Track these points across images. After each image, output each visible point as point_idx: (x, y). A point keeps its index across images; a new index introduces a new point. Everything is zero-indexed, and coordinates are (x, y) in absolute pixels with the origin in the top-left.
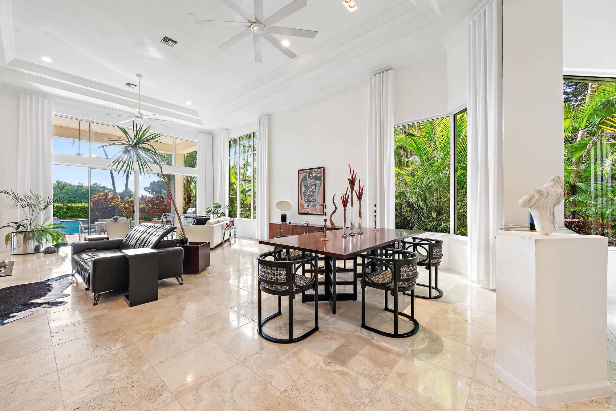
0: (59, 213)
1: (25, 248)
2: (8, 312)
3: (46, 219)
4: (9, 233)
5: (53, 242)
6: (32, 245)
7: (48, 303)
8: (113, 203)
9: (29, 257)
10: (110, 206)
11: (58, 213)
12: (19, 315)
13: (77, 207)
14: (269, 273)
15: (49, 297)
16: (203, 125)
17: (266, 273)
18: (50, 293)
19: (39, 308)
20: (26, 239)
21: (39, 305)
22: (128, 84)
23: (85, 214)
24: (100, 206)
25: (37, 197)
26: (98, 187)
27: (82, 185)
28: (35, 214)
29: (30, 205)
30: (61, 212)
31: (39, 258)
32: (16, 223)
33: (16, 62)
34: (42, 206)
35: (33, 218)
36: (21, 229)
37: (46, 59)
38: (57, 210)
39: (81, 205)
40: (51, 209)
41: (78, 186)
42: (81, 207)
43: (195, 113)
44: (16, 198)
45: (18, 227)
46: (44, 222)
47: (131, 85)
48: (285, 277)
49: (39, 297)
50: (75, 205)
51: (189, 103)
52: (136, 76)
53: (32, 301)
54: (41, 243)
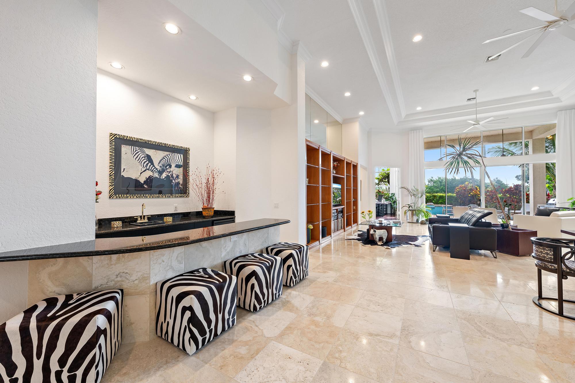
1: (412, 220)
2: (400, 243)
3: (422, 203)
4: (406, 210)
5: (425, 218)
6: (415, 218)
7: (415, 245)
9: (414, 224)
10: (469, 195)
11: (434, 200)
12: (404, 246)
14: (541, 252)
15: (416, 243)
16: (562, 102)
17: (539, 252)
18: (417, 241)
19: (411, 246)
20: (413, 215)
21: (411, 244)
22: (469, 99)
25: (417, 190)
26: (468, 178)
27: (455, 178)
28: (417, 199)
29: (414, 195)
31: (418, 225)
32: (409, 205)
33: (407, 116)
34: (420, 195)
35: (416, 202)
36: (411, 208)
37: (419, 109)
38: (427, 198)
40: (424, 197)
41: (452, 179)
43: (549, 93)
44: (408, 191)
45: (409, 207)
46: (421, 205)
47: (472, 99)
48: (553, 257)
49: (412, 241)
51: (535, 89)
52: (473, 92)
53: (409, 242)
54: (419, 217)
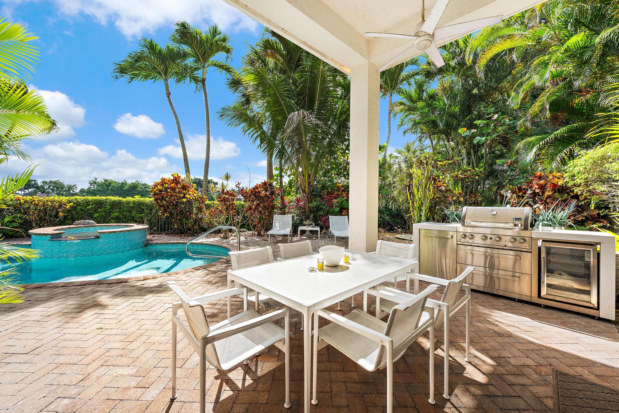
0: (99, 212)
8: (188, 196)
11: (97, 212)
13: (128, 203)
23: (140, 215)
24: (165, 200)
30: (101, 212)
38: (95, 207)
39: (134, 199)
42: (134, 203)
50: (125, 199)
